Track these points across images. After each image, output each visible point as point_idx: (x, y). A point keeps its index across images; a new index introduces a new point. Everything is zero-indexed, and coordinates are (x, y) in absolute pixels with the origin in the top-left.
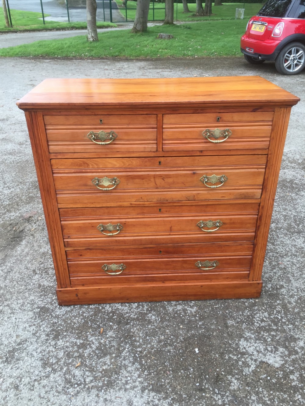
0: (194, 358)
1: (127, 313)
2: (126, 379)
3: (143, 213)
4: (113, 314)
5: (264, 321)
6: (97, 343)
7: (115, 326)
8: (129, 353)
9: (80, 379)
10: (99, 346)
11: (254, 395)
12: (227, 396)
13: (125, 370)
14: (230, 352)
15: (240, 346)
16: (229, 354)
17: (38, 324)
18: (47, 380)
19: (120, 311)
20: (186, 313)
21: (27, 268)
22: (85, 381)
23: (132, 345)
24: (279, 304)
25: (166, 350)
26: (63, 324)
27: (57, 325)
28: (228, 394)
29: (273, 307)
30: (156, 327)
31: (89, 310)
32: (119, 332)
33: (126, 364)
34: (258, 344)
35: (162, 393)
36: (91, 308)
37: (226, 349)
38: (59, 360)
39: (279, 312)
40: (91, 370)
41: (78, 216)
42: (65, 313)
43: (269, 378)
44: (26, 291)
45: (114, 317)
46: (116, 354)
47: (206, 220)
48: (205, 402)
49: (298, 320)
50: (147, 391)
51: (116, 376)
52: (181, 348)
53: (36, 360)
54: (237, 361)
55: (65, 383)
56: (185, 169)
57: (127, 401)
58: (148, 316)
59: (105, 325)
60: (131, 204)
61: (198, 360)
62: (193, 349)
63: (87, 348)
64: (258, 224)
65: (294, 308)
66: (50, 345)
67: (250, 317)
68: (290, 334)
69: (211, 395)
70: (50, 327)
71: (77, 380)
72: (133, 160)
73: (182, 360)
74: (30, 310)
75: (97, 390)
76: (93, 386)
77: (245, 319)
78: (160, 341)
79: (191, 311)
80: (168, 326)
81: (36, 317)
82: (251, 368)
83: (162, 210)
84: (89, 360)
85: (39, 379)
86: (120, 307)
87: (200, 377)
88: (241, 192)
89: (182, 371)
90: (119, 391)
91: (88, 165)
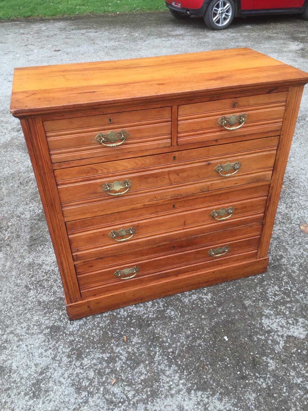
0: (226, 347)
1: (144, 314)
2: (168, 385)
3: (157, 212)
4: (131, 318)
5: (278, 295)
6: (125, 353)
7: (137, 330)
8: (161, 357)
9: (122, 396)
10: (128, 356)
11: (292, 371)
12: (269, 378)
13: (164, 375)
14: (257, 333)
15: (264, 325)
16: (257, 335)
17: (53, 347)
18: (87, 406)
19: (136, 313)
20: (202, 302)
21: (17, 285)
22: (127, 397)
23: (161, 347)
24: (284, 275)
25: (197, 345)
26: (81, 340)
27: (75, 343)
28: (268, 376)
29: (280, 279)
30: (179, 323)
31: (104, 318)
32: (143, 336)
33: (163, 369)
34: (279, 319)
35: (209, 390)
36: (106, 317)
37: (253, 331)
38: (91, 381)
39: (287, 283)
40: (130, 384)
41: (88, 226)
42: (79, 328)
43: (299, 351)
44: (26, 312)
45: (133, 322)
46: (148, 360)
47: (218, 209)
48: (251, 389)
49: (306, 287)
50: (193, 391)
51: (158, 384)
52: (210, 340)
53: (67, 387)
54: (266, 340)
55: (108, 405)
56: (200, 160)
57: (177, 407)
58: (167, 312)
59: (127, 332)
60: (144, 205)
61: (230, 348)
62: (221, 338)
63: (116, 361)
64: (267, 205)
65: (298, 276)
66: (76, 367)
67: (263, 293)
68: (304, 303)
69: (254, 380)
70: (69, 347)
71: (119, 398)
72: (146, 158)
73: (215, 351)
74: (39, 332)
75: (144, 403)
76: (137, 401)
77: (259, 296)
78: (187, 337)
79: (206, 298)
80: (190, 318)
81: (49, 339)
82: (281, 344)
83: (176, 206)
84: (123, 374)
85: (78, 406)
86: (135, 309)
87: (237, 364)
88: (253, 176)
89: (219, 363)
90: (166, 399)
91: (97, 171)
